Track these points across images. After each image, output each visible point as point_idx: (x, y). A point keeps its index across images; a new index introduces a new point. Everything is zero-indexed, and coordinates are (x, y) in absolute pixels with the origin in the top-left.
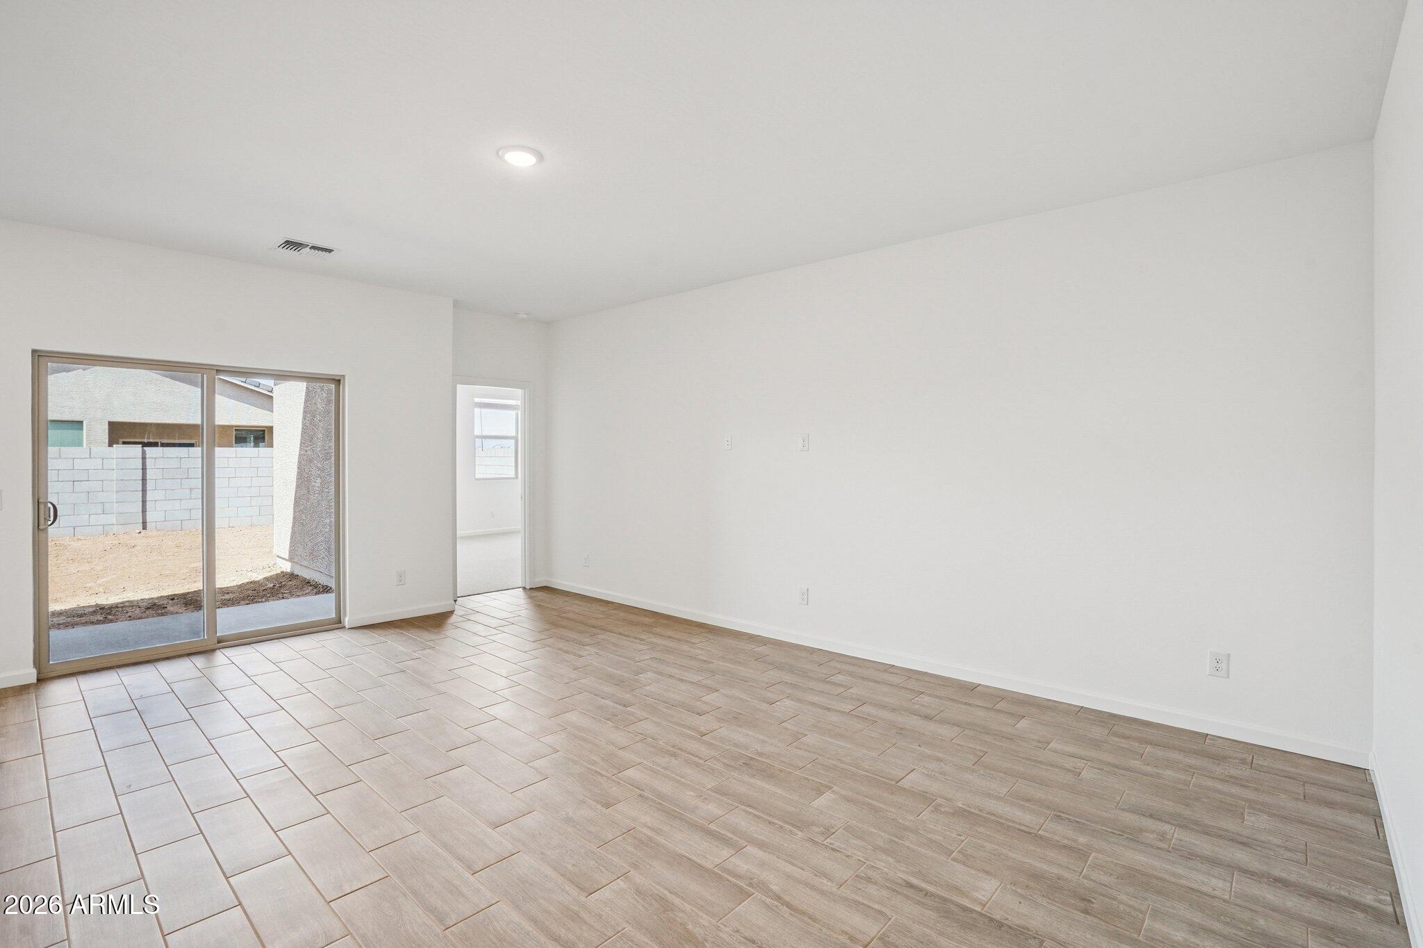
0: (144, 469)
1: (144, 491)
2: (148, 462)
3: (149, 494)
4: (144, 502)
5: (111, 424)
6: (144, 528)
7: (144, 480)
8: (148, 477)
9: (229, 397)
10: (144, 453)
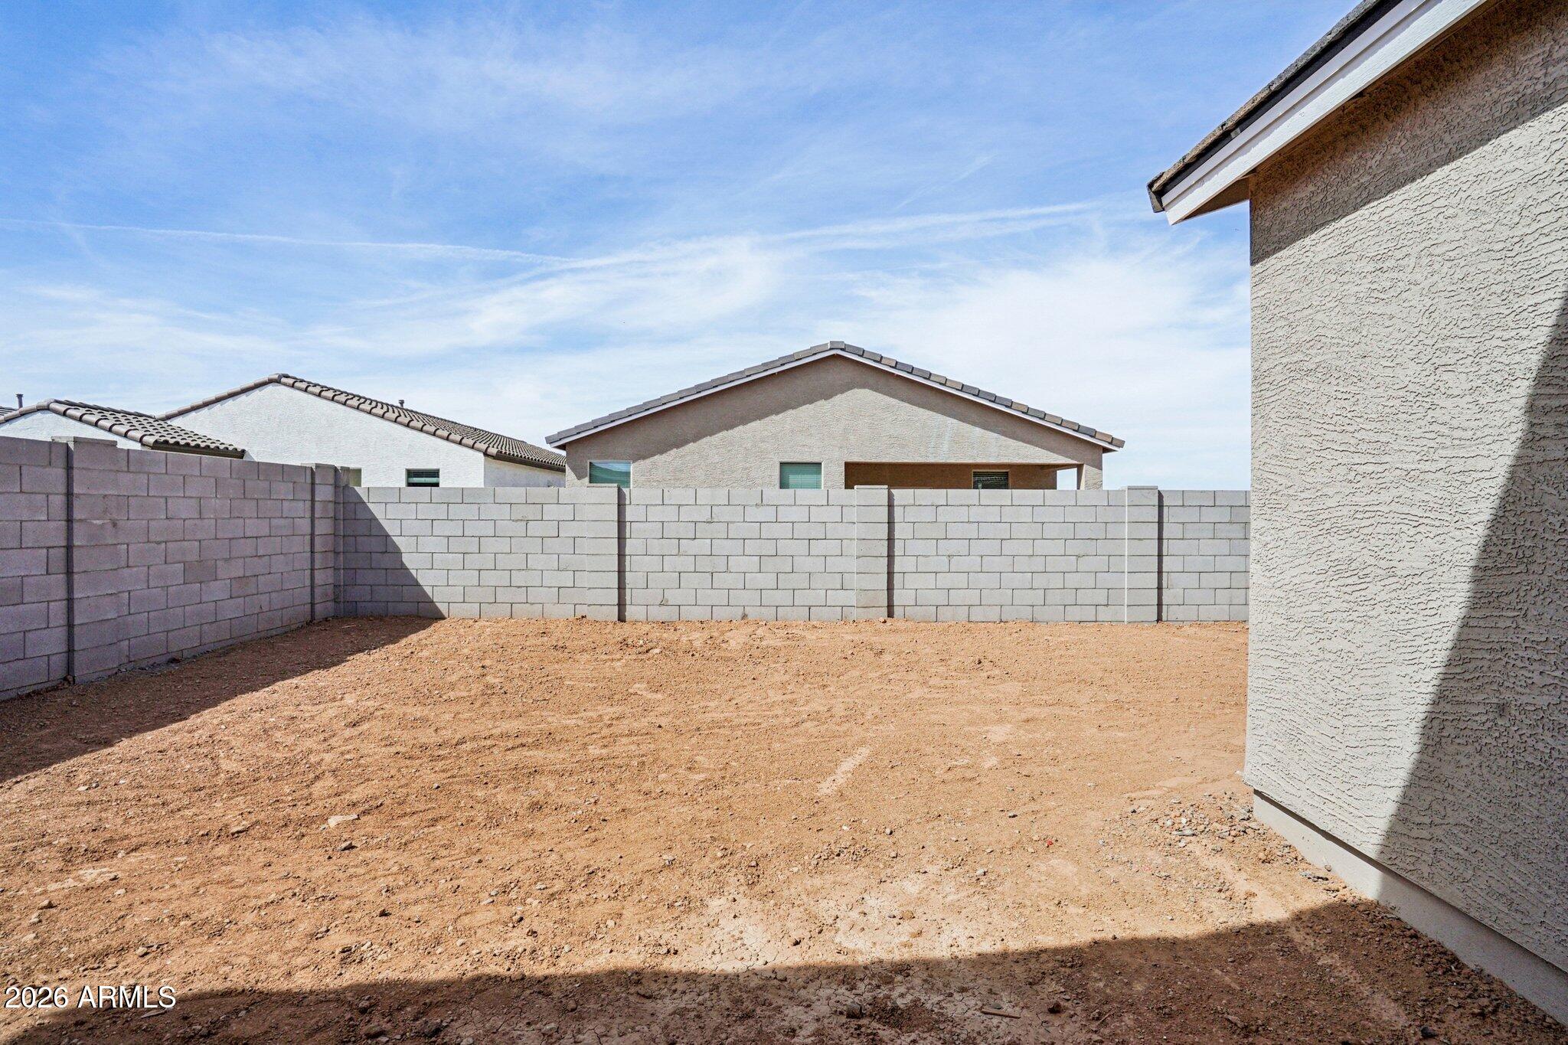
0: (891, 523)
1: (891, 556)
2: (898, 512)
3: (897, 560)
4: (890, 574)
5: (847, 465)
6: (890, 614)
7: (891, 540)
8: (897, 535)
9: (974, 424)
10: (890, 497)
